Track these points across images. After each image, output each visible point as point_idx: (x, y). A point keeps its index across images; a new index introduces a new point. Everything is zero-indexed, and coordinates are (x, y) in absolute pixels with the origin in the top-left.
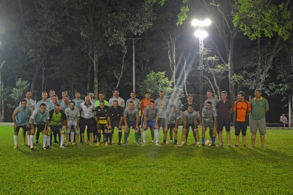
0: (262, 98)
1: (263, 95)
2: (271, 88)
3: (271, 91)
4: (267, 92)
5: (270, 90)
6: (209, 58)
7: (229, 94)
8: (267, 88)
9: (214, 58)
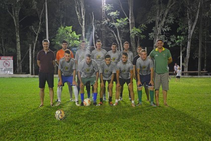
0: (164, 49)
1: (166, 46)
2: (172, 40)
3: (173, 43)
4: (169, 43)
5: (171, 42)
6: (112, 14)
7: (130, 46)
8: (169, 40)
9: (115, 13)
